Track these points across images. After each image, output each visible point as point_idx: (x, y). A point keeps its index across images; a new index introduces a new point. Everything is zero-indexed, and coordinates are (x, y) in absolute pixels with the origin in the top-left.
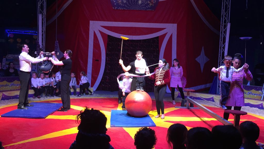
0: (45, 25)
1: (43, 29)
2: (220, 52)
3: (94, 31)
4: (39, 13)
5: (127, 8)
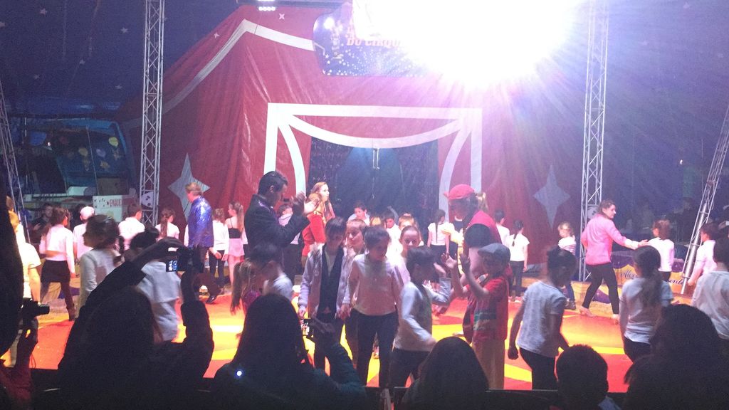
2: (585, 179)
3: (279, 129)
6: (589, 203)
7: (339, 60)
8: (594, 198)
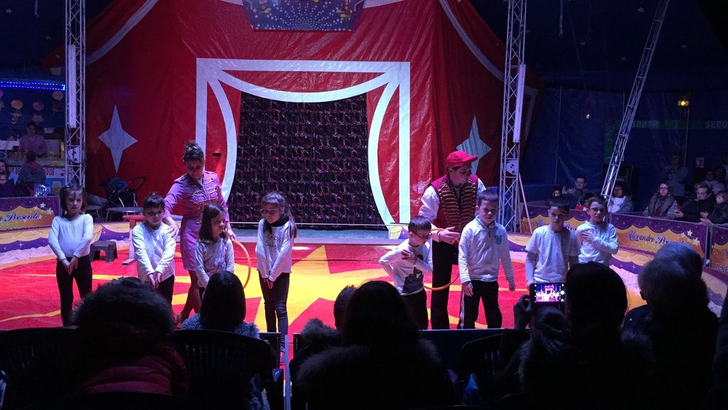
0: (83, 70)
1: (79, 81)
3: (208, 84)
4: (68, 44)
5: (285, 25)
6: (507, 157)
7: (267, 14)
8: (512, 151)
